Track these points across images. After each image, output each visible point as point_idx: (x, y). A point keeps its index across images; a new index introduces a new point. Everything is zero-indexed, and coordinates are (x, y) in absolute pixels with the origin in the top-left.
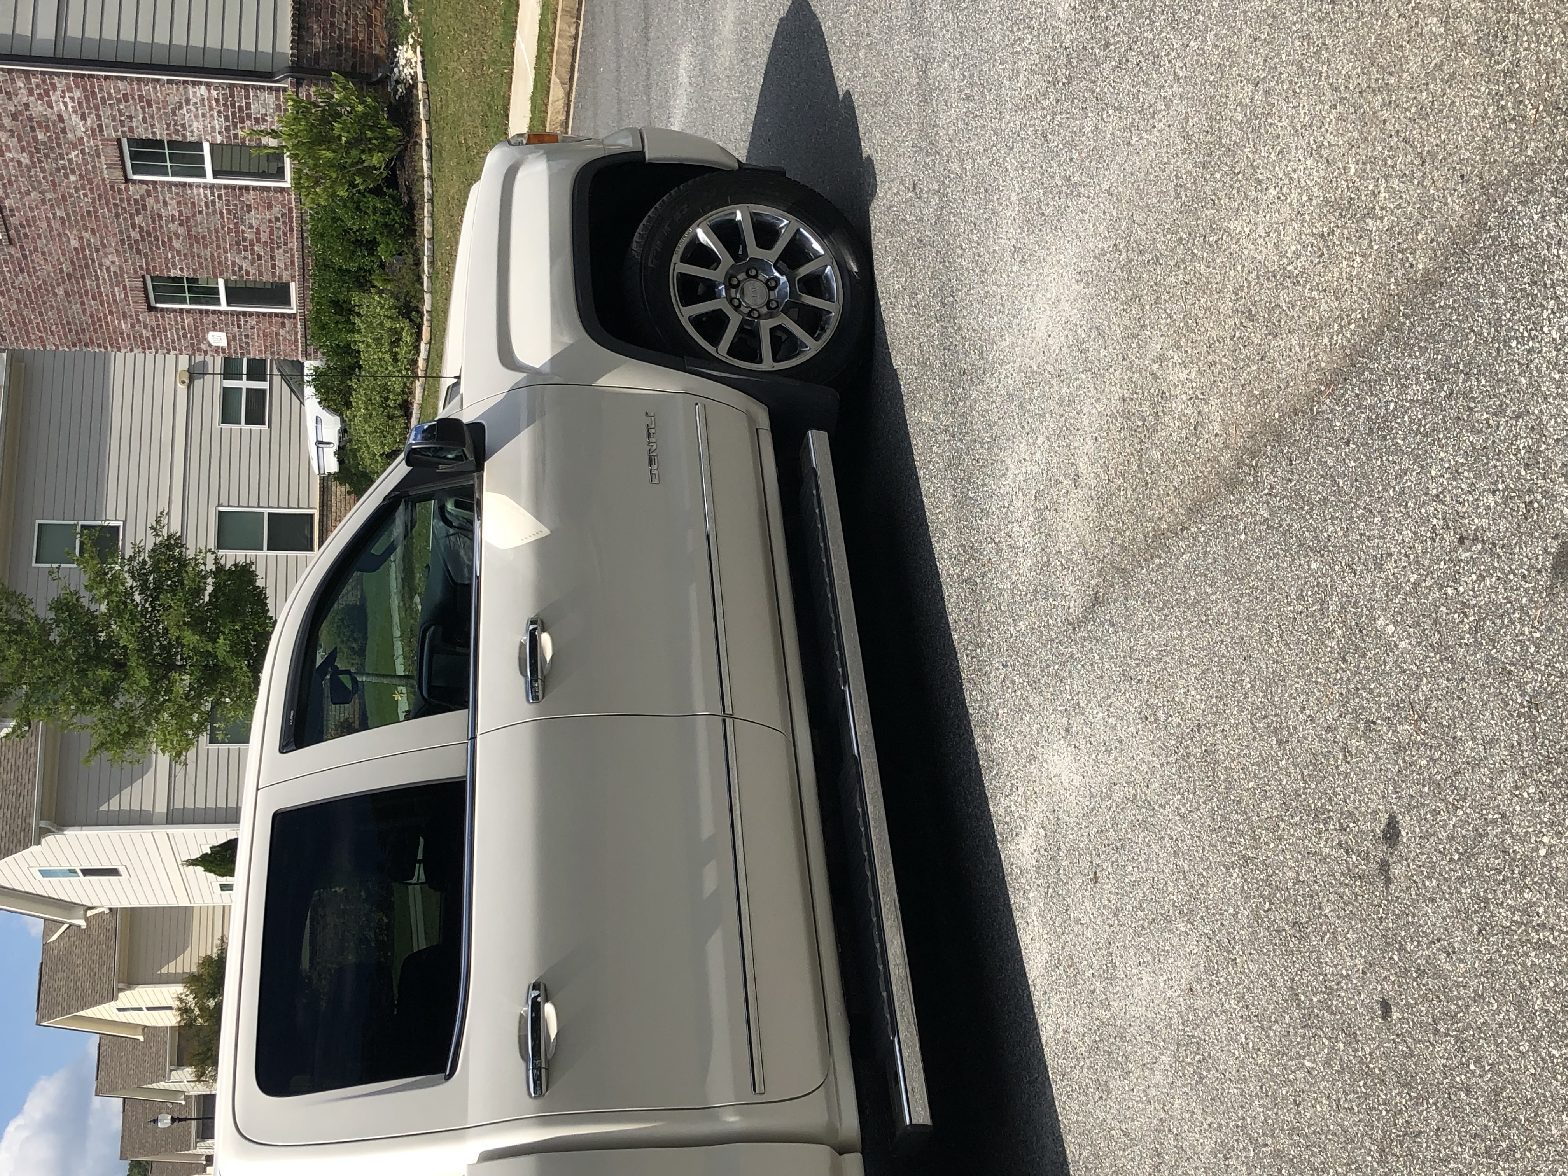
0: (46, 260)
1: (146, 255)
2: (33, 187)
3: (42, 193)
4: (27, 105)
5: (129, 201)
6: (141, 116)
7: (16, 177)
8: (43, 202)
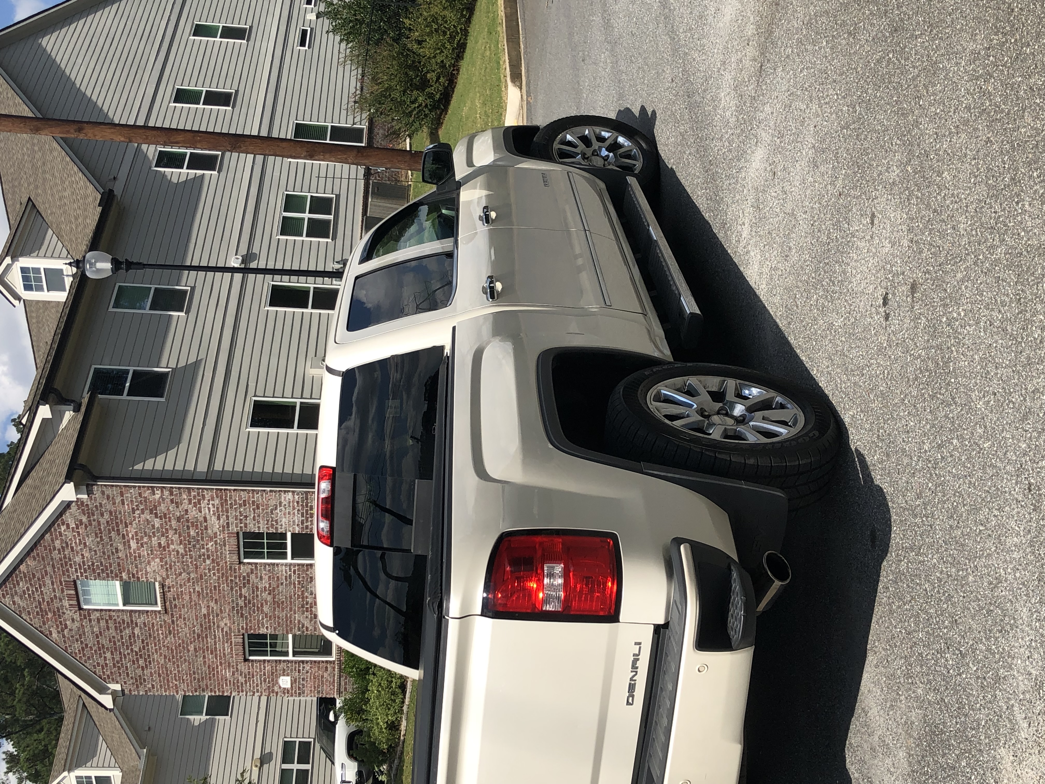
0: (185, 624)
2: (184, 569)
3: (189, 574)
4: (187, 511)
5: (240, 577)
6: (252, 515)
7: (175, 562)
8: (189, 579)
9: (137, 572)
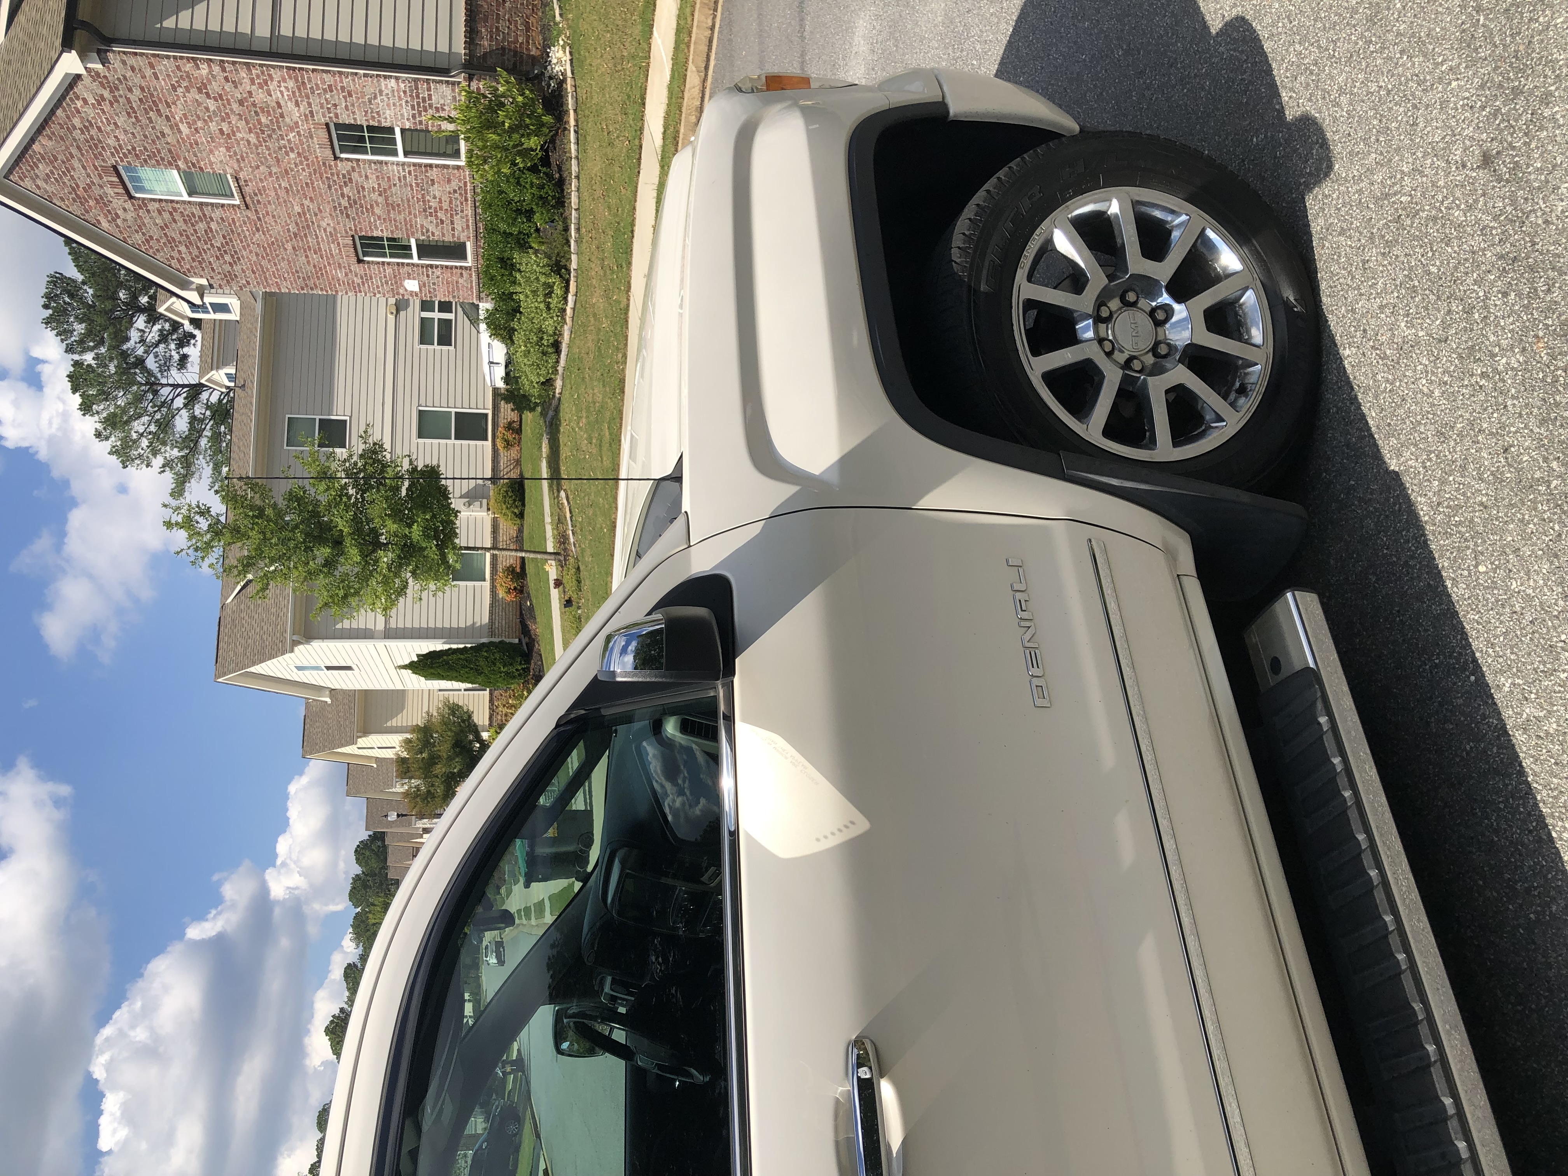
0: (276, 221)
1: (354, 219)
2: (261, 162)
3: (269, 167)
4: (250, 93)
5: (338, 175)
6: (344, 104)
7: (247, 153)
8: (270, 174)
9: (198, 162)
